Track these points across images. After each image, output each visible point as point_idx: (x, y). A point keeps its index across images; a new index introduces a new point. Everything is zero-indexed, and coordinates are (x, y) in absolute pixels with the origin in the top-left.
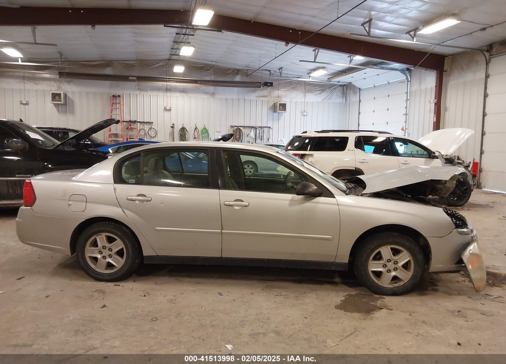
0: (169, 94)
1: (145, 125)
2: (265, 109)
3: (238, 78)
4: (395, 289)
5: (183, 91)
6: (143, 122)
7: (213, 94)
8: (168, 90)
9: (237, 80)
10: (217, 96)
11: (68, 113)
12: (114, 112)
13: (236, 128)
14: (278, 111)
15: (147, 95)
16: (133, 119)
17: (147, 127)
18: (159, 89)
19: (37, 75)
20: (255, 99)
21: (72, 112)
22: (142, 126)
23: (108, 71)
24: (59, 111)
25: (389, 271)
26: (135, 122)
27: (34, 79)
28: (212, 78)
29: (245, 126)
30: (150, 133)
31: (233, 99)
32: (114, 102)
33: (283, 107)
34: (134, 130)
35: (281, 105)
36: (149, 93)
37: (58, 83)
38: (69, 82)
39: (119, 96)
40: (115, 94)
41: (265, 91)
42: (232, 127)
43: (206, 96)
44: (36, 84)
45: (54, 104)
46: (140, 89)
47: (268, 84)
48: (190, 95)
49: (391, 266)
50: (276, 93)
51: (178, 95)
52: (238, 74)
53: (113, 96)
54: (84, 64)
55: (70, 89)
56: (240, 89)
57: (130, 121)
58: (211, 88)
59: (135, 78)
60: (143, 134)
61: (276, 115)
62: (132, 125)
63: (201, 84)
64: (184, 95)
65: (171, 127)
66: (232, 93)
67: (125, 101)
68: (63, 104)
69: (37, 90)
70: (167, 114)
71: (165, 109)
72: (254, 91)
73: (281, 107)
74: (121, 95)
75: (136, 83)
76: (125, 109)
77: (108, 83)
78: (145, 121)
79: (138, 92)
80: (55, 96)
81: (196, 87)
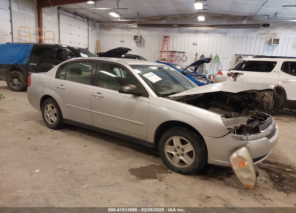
0: (197, 34)
1: (181, 54)
2: (263, 43)
3: (245, 22)
4: (181, 169)
5: (206, 32)
6: (180, 52)
7: (225, 34)
8: (196, 32)
9: (244, 23)
10: (228, 35)
11: (141, 47)
12: (164, 46)
13: (239, 56)
14: (272, 44)
15: (183, 35)
16: (174, 50)
17: (181, 55)
18: (191, 32)
19: (129, 26)
20: (256, 36)
21: (144, 46)
22: (179, 54)
23: (164, 22)
24: (137, 46)
25: (178, 155)
26: (175, 52)
27: (127, 28)
28: (225, 23)
29: (246, 54)
30: (183, 59)
31: (239, 37)
32: (165, 40)
33: (277, 41)
34: (175, 57)
35: (274, 40)
36: (185, 34)
37: (138, 30)
38: (143, 29)
39: (168, 37)
40: (166, 36)
41: (264, 30)
42: (236, 55)
43: (220, 35)
44: (128, 31)
45: (135, 42)
46: (180, 32)
47: (266, 25)
48: (210, 35)
49: (179, 152)
50: (272, 31)
51: (203, 35)
52: (245, 19)
53: (165, 37)
54: (151, 19)
55: (144, 33)
56: (245, 29)
57: (173, 52)
58: (224, 30)
59: (177, 26)
60: (179, 59)
61: (271, 47)
62: (173, 53)
63: (217, 27)
64: (206, 35)
65: (196, 55)
66: (239, 32)
67: (171, 40)
68: (139, 42)
69: (128, 34)
70: (194, 47)
71: (194, 44)
72: (256, 31)
73: (275, 42)
74: (169, 36)
75: (178, 29)
76: (171, 44)
77: (163, 29)
78: (181, 51)
79: (179, 34)
80: (136, 37)
81: (214, 29)
